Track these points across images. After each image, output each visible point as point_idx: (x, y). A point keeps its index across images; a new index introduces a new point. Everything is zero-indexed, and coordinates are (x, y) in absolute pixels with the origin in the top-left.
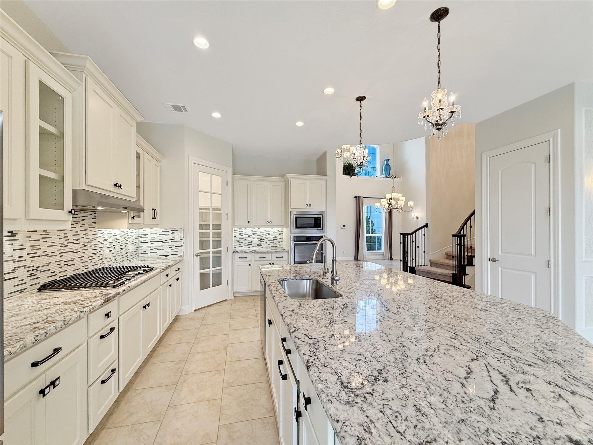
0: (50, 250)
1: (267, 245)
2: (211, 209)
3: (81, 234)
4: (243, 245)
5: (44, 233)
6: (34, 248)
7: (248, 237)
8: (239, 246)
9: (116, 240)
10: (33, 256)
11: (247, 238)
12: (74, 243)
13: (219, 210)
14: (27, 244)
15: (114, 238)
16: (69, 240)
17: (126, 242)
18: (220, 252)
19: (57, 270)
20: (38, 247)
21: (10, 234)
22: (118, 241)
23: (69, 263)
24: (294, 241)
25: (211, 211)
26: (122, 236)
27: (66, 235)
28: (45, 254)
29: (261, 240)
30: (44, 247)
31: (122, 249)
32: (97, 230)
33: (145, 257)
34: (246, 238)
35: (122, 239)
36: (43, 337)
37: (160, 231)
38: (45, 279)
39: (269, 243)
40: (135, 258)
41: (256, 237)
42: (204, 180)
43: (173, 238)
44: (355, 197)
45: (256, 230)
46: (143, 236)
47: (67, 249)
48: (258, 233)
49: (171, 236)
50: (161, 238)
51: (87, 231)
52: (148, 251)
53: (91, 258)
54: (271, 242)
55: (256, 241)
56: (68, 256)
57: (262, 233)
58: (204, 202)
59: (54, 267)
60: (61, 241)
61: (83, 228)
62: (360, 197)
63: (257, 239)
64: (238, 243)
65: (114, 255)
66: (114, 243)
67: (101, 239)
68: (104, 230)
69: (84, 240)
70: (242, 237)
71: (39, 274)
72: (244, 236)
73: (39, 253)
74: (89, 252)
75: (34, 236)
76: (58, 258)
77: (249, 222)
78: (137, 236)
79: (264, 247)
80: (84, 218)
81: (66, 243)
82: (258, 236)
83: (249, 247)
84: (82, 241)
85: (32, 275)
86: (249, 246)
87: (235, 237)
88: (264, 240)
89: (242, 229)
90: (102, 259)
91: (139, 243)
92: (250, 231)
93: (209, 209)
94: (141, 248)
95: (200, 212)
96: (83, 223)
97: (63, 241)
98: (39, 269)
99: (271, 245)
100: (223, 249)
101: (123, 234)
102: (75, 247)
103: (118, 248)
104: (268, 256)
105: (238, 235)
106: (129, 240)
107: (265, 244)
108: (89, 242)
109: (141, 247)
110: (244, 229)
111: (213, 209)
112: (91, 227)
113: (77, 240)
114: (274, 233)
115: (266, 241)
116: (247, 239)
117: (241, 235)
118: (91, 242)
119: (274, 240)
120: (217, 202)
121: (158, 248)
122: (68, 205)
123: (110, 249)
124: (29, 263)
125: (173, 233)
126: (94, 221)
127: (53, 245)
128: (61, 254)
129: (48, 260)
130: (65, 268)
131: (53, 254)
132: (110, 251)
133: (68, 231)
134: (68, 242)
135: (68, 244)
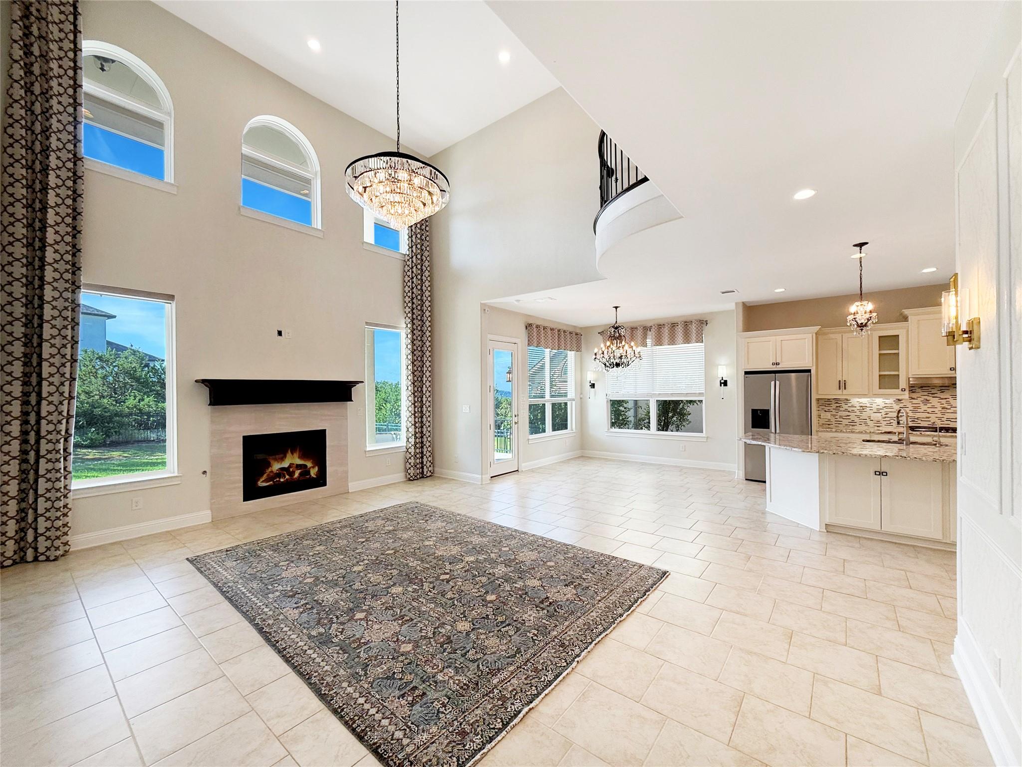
0: (930, 410)
23: (952, 420)
38: (924, 424)
59: (933, 418)
60: (942, 405)
71: (919, 422)
76: (940, 415)
81: (949, 407)
97: (945, 405)
98: (919, 419)
122: (903, 386)
127: (933, 407)
128: (943, 414)
129: (928, 415)
130: (949, 422)
131: (933, 413)
133: (950, 400)
134: (951, 406)
135: (951, 408)
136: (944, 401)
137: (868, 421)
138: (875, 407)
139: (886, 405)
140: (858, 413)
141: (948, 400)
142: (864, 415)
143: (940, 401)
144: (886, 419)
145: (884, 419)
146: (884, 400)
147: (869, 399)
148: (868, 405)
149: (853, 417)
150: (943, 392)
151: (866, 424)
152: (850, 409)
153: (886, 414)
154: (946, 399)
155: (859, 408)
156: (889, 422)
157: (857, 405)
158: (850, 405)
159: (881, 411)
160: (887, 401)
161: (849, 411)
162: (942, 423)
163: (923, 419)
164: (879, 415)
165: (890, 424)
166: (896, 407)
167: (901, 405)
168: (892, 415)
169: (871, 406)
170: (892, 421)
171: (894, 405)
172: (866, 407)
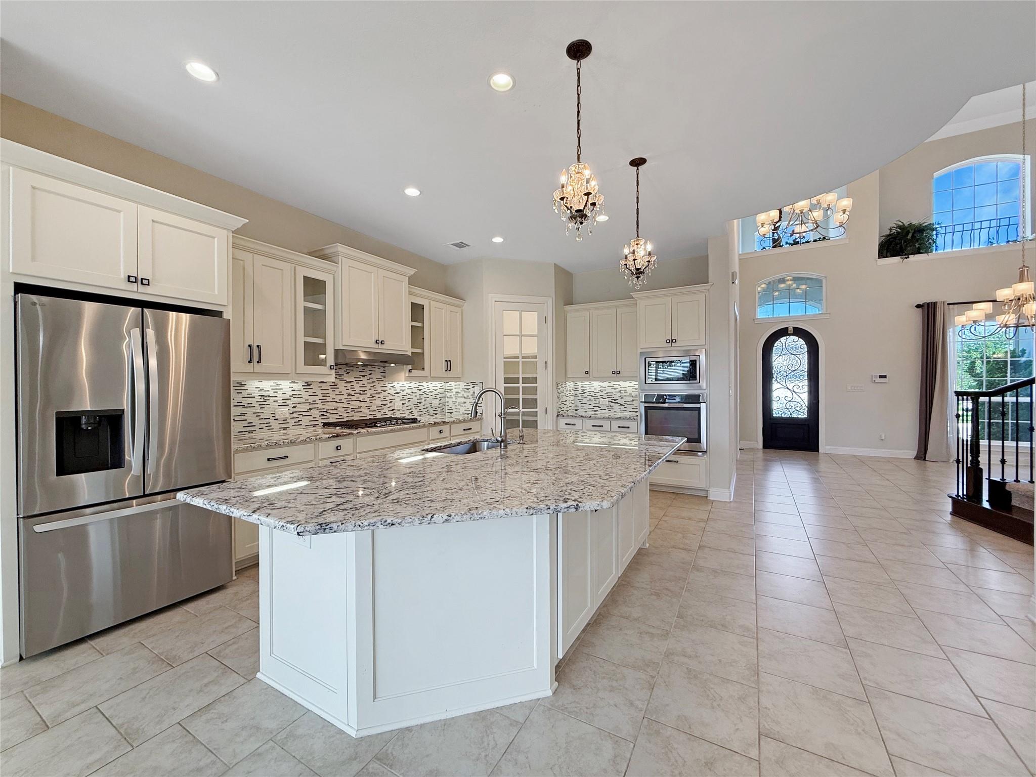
0: (338, 398)
1: (622, 408)
2: (520, 357)
3: (369, 386)
4: (586, 406)
5: (333, 384)
6: (324, 395)
7: (594, 395)
8: (582, 407)
9: (411, 394)
10: (324, 401)
11: (592, 396)
12: (360, 394)
13: (535, 357)
14: (319, 392)
15: (409, 391)
17: (425, 396)
18: (536, 414)
19: (344, 415)
20: (328, 395)
21: (306, 384)
22: (414, 395)
23: (356, 410)
24: (645, 402)
25: (520, 360)
26: (420, 390)
27: (352, 387)
28: (334, 400)
29: (613, 401)
30: (332, 395)
31: (420, 403)
32: (386, 383)
33: (451, 413)
34: (590, 397)
35: (421, 393)
36: (273, 444)
37: (462, 385)
38: (333, 419)
39: (626, 406)
40: (439, 413)
41: (605, 396)
42: (510, 321)
43: (474, 393)
44: (918, 306)
45: (606, 384)
46: (449, 391)
47: (353, 398)
48: (609, 390)
49: (471, 391)
50: (463, 393)
51: (374, 384)
52: (454, 407)
53: (379, 408)
54: (628, 403)
55: (605, 402)
56: (355, 404)
57: (615, 389)
58: (511, 348)
59: (341, 411)
60: (348, 391)
61: (371, 381)
62: (935, 304)
63: (607, 399)
64: (579, 404)
65: (409, 408)
66: (409, 396)
67: (392, 392)
68: (395, 383)
69: (372, 392)
70: (585, 395)
71: (328, 415)
72: (588, 394)
73: (329, 399)
74: (378, 402)
75: (324, 386)
76: (345, 405)
77: (587, 373)
78: (444, 390)
79: (618, 410)
80: (371, 372)
81: (353, 393)
82: (609, 394)
83: (595, 411)
84: (369, 393)
85: (323, 415)
86: (596, 408)
87: (576, 395)
88: (617, 401)
89: (586, 383)
90: (393, 410)
91: (446, 398)
92: (596, 385)
93: (518, 357)
94: (448, 404)
95: (504, 362)
96: (370, 376)
97: (350, 391)
98: (328, 411)
99: (629, 408)
100: (539, 410)
101: (420, 388)
102: (361, 397)
103: (414, 401)
104: (606, 424)
105: (580, 392)
106: (430, 394)
107: (620, 407)
108: (377, 393)
109: (448, 402)
110: (588, 383)
111: (523, 357)
112: (380, 380)
113: (364, 391)
114: (634, 390)
115: (622, 401)
116: (593, 399)
117: (583, 392)
118: (379, 393)
119: (633, 400)
120: (531, 347)
121: (462, 405)
122: (331, 361)
123: (404, 402)
124: (320, 406)
125: (473, 387)
126: (383, 374)
127: (341, 394)
128: (348, 402)
129: (336, 405)
130: (352, 414)
131: (341, 402)
132: (403, 404)
133: (354, 383)
134: (355, 392)
135: (355, 394)
136: (349, 385)
137: (272, 421)
138: (280, 394)
139: (294, 393)
140: (257, 409)
141: (352, 384)
142: (267, 412)
143: (346, 385)
144: (295, 415)
145: (292, 416)
146: (291, 385)
147: (272, 383)
148: (271, 393)
149: (251, 417)
150: (348, 373)
151: (269, 426)
152: (245, 402)
153: (294, 407)
154: (351, 382)
155: (258, 398)
156: (297, 420)
157: (256, 393)
158: (245, 394)
159: (288, 402)
160: (295, 386)
161: (244, 406)
162: (348, 414)
163: (332, 412)
164: (285, 409)
165: (298, 423)
166: (305, 395)
167: (311, 392)
168: (301, 408)
169: (276, 394)
170: (301, 418)
171: (303, 392)
172: (269, 396)
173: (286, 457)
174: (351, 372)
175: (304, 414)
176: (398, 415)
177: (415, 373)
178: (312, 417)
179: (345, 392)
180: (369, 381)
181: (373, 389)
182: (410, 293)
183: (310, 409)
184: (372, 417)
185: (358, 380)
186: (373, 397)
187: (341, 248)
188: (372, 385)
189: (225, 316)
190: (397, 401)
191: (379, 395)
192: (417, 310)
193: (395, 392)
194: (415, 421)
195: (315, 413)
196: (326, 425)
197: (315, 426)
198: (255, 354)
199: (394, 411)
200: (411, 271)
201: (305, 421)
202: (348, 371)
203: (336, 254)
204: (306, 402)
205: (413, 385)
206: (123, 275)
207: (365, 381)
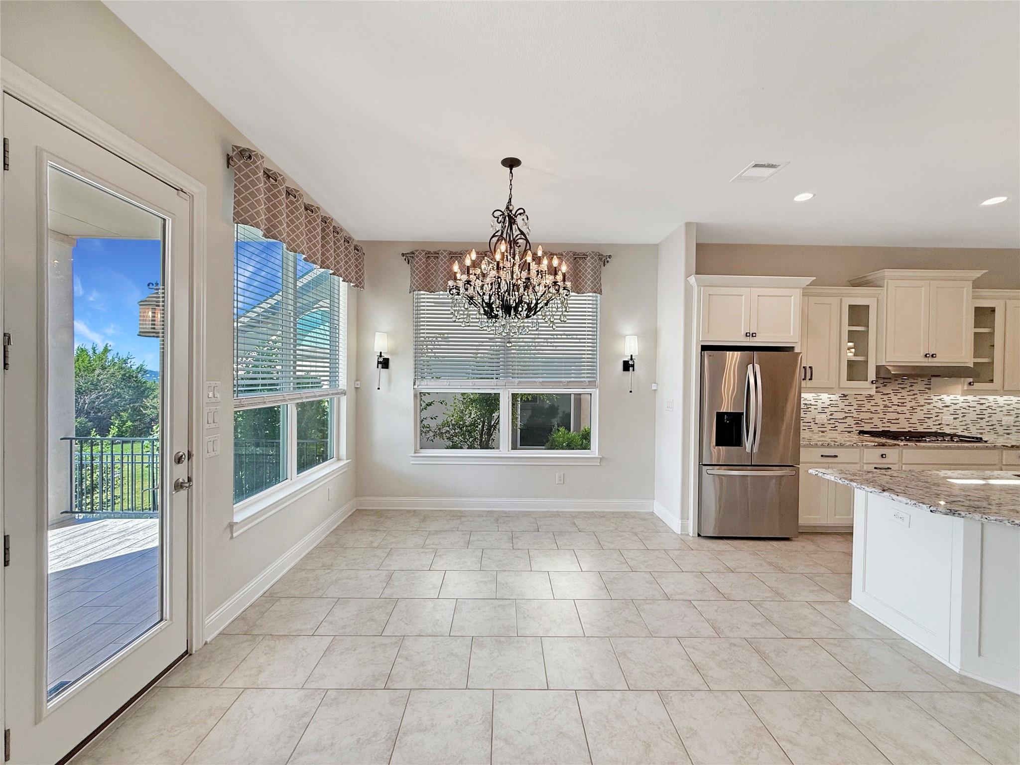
0: (873, 409)
3: (909, 398)
5: (869, 396)
9: (968, 408)
10: (859, 411)
12: (898, 406)
14: (854, 403)
15: (965, 405)
16: (893, 402)
17: (990, 411)
19: (880, 424)
20: (863, 406)
21: (842, 396)
22: (972, 409)
23: (893, 421)
26: (982, 404)
27: (889, 399)
28: (869, 411)
30: (868, 406)
31: (982, 418)
32: (932, 396)
35: (983, 407)
36: (827, 445)
38: (867, 428)
40: (1016, 434)
47: (890, 410)
51: (916, 396)
53: (921, 422)
56: (893, 416)
59: (876, 422)
60: (884, 403)
61: (911, 393)
65: (964, 423)
66: (964, 411)
67: (940, 405)
68: (945, 396)
69: (913, 404)
71: (863, 424)
73: (863, 409)
74: (920, 415)
75: (859, 398)
76: (881, 416)
80: (912, 384)
81: (890, 405)
84: (909, 405)
85: (858, 423)
90: (939, 424)
96: (911, 388)
97: (887, 403)
98: (863, 420)
101: (983, 401)
102: (899, 409)
103: (972, 416)
106: (999, 409)
108: (918, 406)
112: (922, 392)
113: (903, 403)
118: (922, 406)
122: (872, 375)
123: (956, 416)
124: (855, 415)
126: (928, 386)
127: (876, 405)
128: (885, 413)
129: (871, 415)
130: (889, 425)
131: (876, 412)
132: (955, 419)
133: (892, 396)
134: (893, 404)
135: (892, 406)
136: (885, 398)
137: (813, 424)
138: (820, 403)
139: (831, 402)
141: (889, 396)
142: (809, 418)
143: (882, 397)
144: (832, 422)
145: (829, 422)
146: (830, 396)
147: (813, 395)
148: (813, 403)
150: (885, 386)
151: (810, 428)
153: (831, 415)
154: (888, 394)
156: (833, 426)
159: (826, 410)
160: (833, 397)
162: (884, 425)
163: (866, 421)
164: (824, 416)
165: (834, 428)
166: (841, 405)
167: (847, 402)
168: (836, 416)
169: (816, 403)
170: (837, 424)
171: (839, 402)
172: (811, 405)
173: (836, 456)
174: (888, 384)
175: (840, 421)
176: (947, 430)
177: (977, 386)
178: (847, 424)
179: (881, 403)
180: (909, 393)
181: (914, 402)
182: (974, 297)
183: (846, 417)
184: (911, 429)
185: (896, 392)
186: (914, 409)
187: (888, 273)
188: (913, 397)
189: (797, 350)
190: (946, 415)
191: (922, 408)
192: (984, 315)
193: (943, 405)
194: (979, 440)
195: (850, 421)
196: (862, 432)
197: (849, 432)
198: (808, 374)
199: (941, 426)
200: (978, 274)
201: (841, 427)
202: (885, 384)
203: (883, 278)
204: (842, 411)
205: (970, 398)
206: (743, 333)
207: (904, 393)
